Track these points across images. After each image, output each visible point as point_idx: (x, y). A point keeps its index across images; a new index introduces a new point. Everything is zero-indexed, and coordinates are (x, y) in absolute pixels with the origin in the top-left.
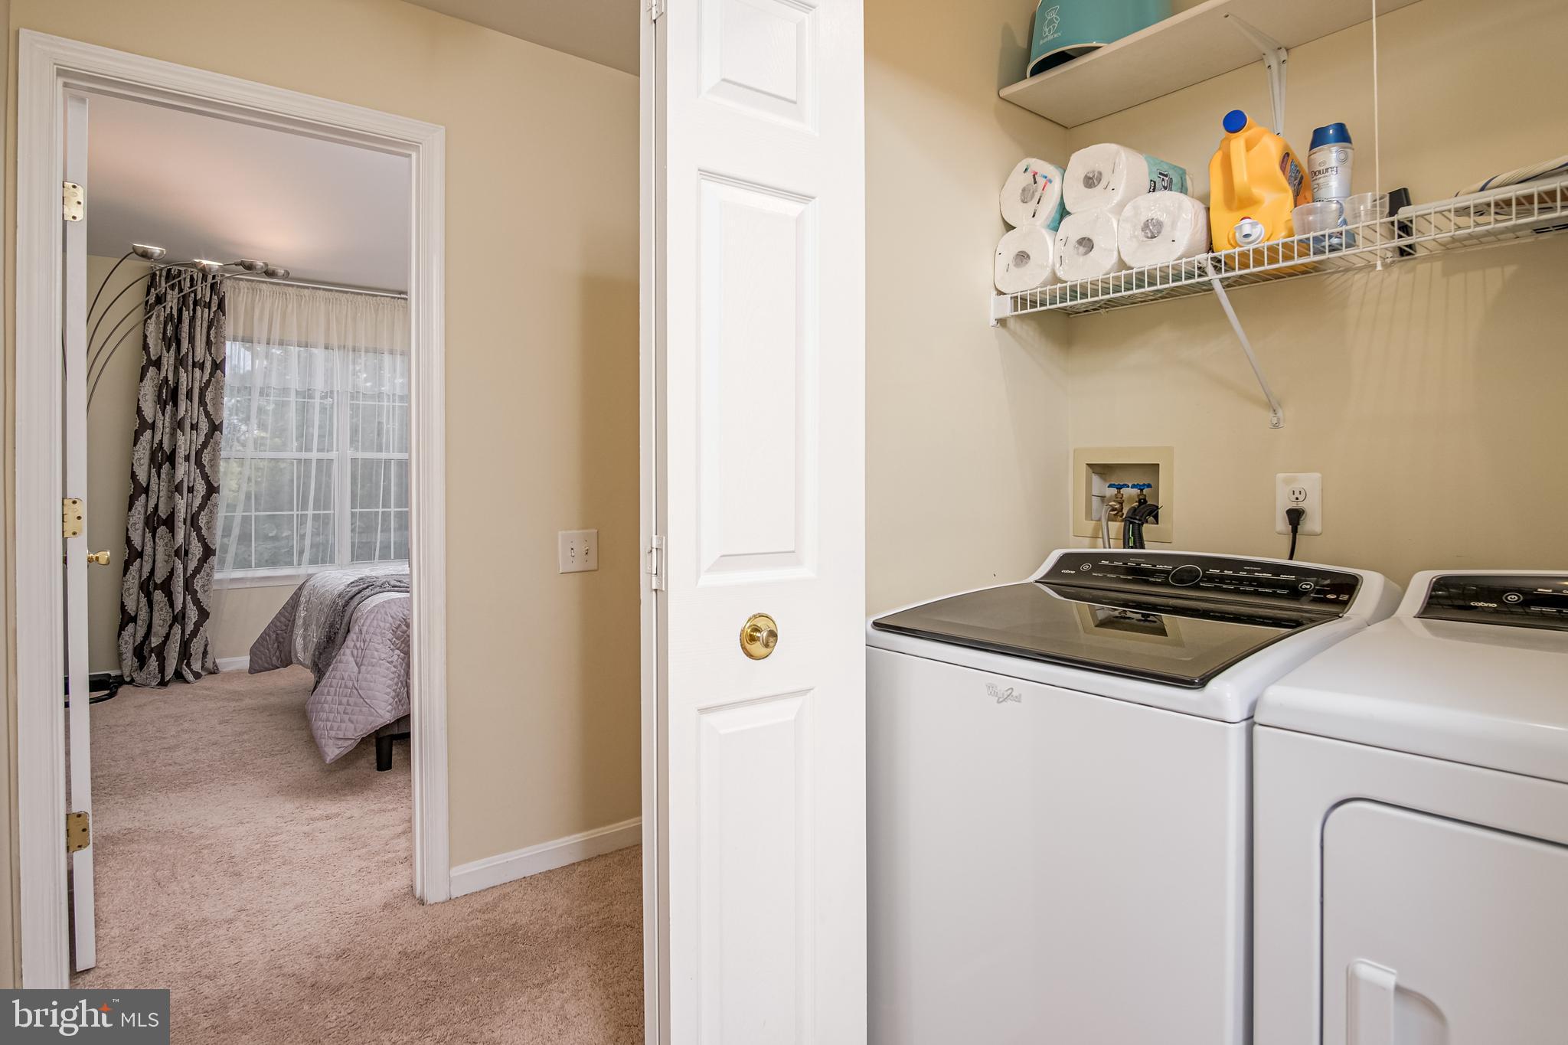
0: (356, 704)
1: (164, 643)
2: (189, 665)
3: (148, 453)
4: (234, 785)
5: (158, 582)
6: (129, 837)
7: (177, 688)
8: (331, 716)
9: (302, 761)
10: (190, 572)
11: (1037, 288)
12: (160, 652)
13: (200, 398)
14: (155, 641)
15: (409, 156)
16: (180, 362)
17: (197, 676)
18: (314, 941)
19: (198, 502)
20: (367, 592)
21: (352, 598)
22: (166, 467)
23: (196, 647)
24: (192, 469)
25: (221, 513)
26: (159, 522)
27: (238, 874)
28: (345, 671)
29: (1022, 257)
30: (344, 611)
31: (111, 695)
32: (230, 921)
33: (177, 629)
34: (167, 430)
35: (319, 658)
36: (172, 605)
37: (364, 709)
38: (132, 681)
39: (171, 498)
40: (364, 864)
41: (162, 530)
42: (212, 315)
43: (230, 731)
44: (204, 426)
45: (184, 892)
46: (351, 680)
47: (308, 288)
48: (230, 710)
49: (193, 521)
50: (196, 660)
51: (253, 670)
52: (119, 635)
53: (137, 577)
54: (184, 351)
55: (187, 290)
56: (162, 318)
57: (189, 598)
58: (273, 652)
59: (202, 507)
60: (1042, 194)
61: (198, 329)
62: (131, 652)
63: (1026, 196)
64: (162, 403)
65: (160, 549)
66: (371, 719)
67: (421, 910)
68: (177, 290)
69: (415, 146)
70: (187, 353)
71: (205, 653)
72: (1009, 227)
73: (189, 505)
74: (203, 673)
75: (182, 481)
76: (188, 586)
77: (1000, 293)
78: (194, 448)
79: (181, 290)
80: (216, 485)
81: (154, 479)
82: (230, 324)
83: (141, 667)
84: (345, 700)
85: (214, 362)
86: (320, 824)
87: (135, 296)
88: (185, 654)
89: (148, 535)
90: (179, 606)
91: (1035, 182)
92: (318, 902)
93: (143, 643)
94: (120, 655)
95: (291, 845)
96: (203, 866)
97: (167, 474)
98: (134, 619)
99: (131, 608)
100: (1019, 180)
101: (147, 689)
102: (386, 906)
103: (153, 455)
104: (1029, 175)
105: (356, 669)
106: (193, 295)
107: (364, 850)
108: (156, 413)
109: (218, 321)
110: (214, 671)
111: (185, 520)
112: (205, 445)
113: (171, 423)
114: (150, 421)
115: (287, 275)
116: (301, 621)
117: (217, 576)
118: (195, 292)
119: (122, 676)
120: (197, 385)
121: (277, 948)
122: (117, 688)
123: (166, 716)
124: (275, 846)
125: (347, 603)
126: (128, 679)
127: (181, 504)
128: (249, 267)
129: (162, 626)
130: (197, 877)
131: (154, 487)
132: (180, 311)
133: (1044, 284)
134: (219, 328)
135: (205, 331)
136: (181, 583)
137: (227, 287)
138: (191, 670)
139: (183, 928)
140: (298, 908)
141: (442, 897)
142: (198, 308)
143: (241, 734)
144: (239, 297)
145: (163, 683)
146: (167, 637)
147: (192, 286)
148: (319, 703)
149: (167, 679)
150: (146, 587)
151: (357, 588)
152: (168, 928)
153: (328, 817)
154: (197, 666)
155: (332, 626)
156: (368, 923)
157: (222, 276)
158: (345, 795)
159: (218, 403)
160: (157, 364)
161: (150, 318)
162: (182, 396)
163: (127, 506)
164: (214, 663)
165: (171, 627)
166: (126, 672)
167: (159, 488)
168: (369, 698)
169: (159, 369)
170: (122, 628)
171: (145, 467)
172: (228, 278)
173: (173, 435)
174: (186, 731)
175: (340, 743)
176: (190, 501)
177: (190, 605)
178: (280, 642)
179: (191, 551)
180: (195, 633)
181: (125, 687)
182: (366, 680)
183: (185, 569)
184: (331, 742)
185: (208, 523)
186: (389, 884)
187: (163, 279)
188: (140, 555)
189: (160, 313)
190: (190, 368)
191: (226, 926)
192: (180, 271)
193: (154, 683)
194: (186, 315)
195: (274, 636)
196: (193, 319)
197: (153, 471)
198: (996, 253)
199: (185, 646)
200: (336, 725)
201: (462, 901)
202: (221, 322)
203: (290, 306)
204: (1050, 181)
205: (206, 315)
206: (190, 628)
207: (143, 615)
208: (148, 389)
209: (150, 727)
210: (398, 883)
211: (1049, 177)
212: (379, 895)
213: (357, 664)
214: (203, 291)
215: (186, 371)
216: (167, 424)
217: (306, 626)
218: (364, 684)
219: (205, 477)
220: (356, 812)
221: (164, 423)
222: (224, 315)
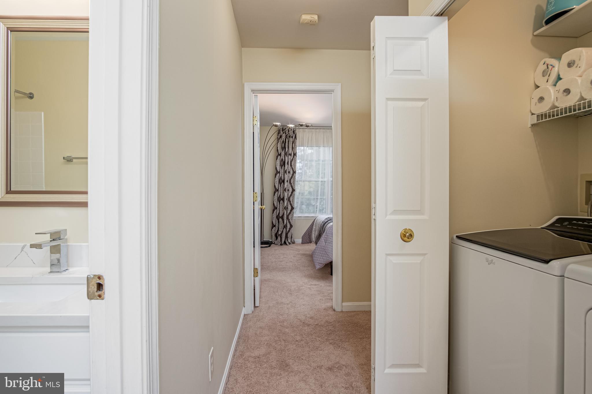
0: (324, 254)
1: (282, 233)
2: (287, 240)
3: (278, 180)
4: (294, 273)
5: (281, 216)
6: (269, 280)
7: (285, 246)
8: (318, 256)
9: (312, 269)
10: (288, 214)
11: (547, 111)
12: (281, 236)
13: (290, 164)
14: (280, 233)
15: (332, 93)
16: (286, 154)
17: (290, 243)
18: (306, 313)
19: (290, 194)
20: (329, 221)
21: (325, 223)
22: (282, 184)
23: (289, 235)
24: (289, 185)
25: (296, 197)
26: (281, 199)
27: (291, 294)
28: (322, 244)
29: (541, 99)
30: (323, 227)
31: (269, 246)
32: (288, 304)
33: (285, 230)
34: (283, 173)
35: (317, 241)
36: (284, 223)
37: (326, 255)
38: (274, 243)
39: (283, 192)
40: (322, 298)
41: (281, 201)
42: (293, 140)
43: (295, 259)
44: (291, 172)
45: (279, 295)
46: (323, 246)
47: (318, 129)
48: (296, 254)
49: (289, 199)
50: (289, 239)
51: (302, 243)
52: (272, 230)
53: (276, 214)
54: (286, 151)
55: (287, 133)
56: (281, 142)
57: (288, 221)
58: (307, 238)
59: (291, 195)
60: (550, 72)
61: (290, 144)
62: (274, 235)
63: (544, 74)
64: (281, 166)
65: (281, 207)
66: (328, 259)
67: (333, 312)
68: (285, 134)
69: (333, 91)
70: (287, 151)
71: (292, 237)
72: (537, 87)
73: (288, 195)
74: (291, 243)
75: (286, 188)
76: (288, 218)
77: (533, 114)
78: (289, 178)
79: (286, 134)
80: (294, 189)
81: (280, 187)
82: (298, 142)
83: (276, 239)
84: (321, 252)
85: (294, 153)
86: (313, 286)
87: (275, 137)
88: (287, 237)
89: (278, 203)
90: (285, 223)
91: (548, 68)
92: (308, 304)
93: (277, 233)
94: (272, 236)
95: (305, 290)
96: (284, 290)
97: (283, 186)
98: (275, 226)
99: (274, 223)
100: (542, 67)
101: (278, 246)
102: (324, 309)
103: (279, 182)
104: (545, 65)
105: (325, 244)
106: (288, 135)
107: (323, 295)
108: (280, 168)
109: (295, 142)
110: (294, 243)
111: (287, 199)
112: (292, 177)
113: (284, 172)
114: (279, 171)
115: (312, 126)
116: (314, 229)
117: (295, 215)
118: (289, 134)
119: (272, 241)
120: (290, 160)
121: (297, 312)
122: (271, 244)
123: (281, 253)
124: (301, 289)
125: (324, 225)
126: (273, 243)
127: (286, 194)
128: (302, 125)
129: (281, 229)
130: (282, 293)
131: (279, 189)
132: (286, 139)
133: (551, 109)
134: (295, 143)
135: (291, 144)
136: (286, 217)
137: (297, 132)
138: (288, 242)
139: (277, 303)
140: (304, 305)
141: (340, 310)
142: (290, 138)
143: (298, 260)
144: (300, 133)
145: (281, 245)
146: (282, 232)
147: (288, 132)
148: (315, 252)
149: (282, 243)
150: (278, 217)
151: (327, 220)
152: (274, 302)
153: (315, 285)
154: (289, 241)
155: (320, 231)
156: (319, 312)
157: (296, 128)
158: (321, 280)
159: (295, 165)
160: (280, 155)
161: (278, 142)
162: (286, 164)
163: (273, 195)
164: (294, 240)
165: (283, 229)
166: (273, 241)
167: (281, 190)
168: (328, 252)
169: (281, 156)
170: (272, 228)
171: (278, 184)
172: (298, 129)
173: (284, 175)
174: (285, 258)
175: (320, 264)
176: (288, 193)
177: (288, 223)
178: (309, 235)
179: (288, 208)
180: (289, 231)
181: (273, 244)
182: (327, 247)
183: (287, 213)
184: (317, 264)
185: (292, 200)
186: (327, 304)
187: (281, 131)
188: (276, 208)
189: (281, 140)
190: (288, 155)
191: (287, 305)
192: (285, 128)
193: (279, 244)
194: (287, 140)
195: (308, 234)
196: (289, 141)
197: (279, 185)
198: (531, 98)
199: (287, 234)
200: (319, 259)
201: (345, 313)
202: (296, 142)
203: (313, 134)
204: (554, 67)
205: (292, 140)
206: (288, 230)
207: (277, 225)
208: (278, 162)
209: (277, 255)
210: (329, 304)
211: (553, 65)
212: (324, 306)
213: (325, 242)
214: (291, 133)
215: (287, 157)
216: (283, 172)
217: (315, 231)
218: (327, 248)
219: (292, 187)
220: (323, 285)
221: (282, 171)
222: (296, 139)
